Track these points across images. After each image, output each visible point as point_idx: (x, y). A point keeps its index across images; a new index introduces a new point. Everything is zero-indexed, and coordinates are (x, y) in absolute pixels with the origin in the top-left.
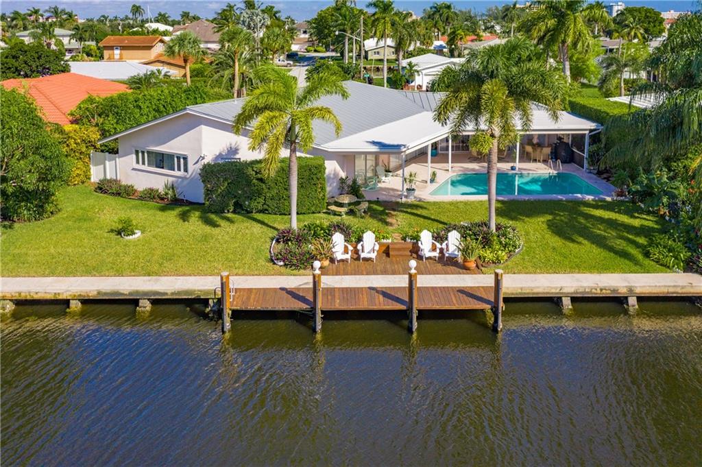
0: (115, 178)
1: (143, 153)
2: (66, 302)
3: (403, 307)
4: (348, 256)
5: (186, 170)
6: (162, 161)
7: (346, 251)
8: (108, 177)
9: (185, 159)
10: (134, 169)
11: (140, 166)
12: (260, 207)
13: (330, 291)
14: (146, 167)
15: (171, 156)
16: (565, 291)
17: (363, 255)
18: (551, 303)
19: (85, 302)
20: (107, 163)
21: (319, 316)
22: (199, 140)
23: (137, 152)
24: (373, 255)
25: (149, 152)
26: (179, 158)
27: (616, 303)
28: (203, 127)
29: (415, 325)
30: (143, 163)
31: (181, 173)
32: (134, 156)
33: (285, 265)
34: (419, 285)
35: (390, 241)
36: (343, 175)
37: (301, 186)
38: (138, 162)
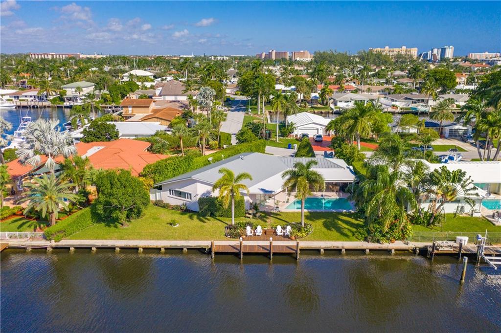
0: (160, 199)
1: (173, 191)
2: (160, 249)
3: (268, 252)
4: (252, 234)
5: (191, 199)
6: (180, 194)
7: (251, 232)
8: (158, 199)
9: (190, 195)
10: (169, 197)
11: (171, 196)
12: (220, 214)
13: (245, 246)
14: (174, 196)
15: (185, 193)
16: (322, 247)
17: (257, 234)
18: (317, 251)
19: (166, 249)
20: (157, 193)
21: (242, 254)
22: (196, 188)
23: (170, 190)
24: (260, 234)
25: (175, 191)
26: (188, 194)
27: (338, 251)
28: (198, 183)
29: (272, 257)
30: (173, 195)
31: (189, 200)
32: (169, 192)
33: (231, 237)
34: (273, 244)
35: (267, 229)
36: (251, 201)
37: (235, 207)
38: (170, 194)
